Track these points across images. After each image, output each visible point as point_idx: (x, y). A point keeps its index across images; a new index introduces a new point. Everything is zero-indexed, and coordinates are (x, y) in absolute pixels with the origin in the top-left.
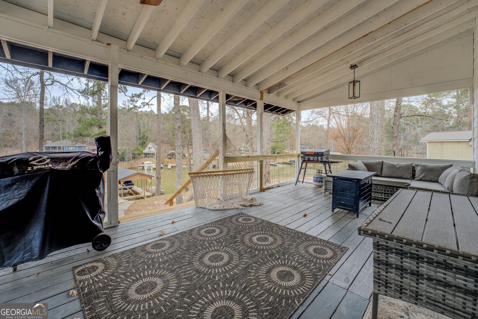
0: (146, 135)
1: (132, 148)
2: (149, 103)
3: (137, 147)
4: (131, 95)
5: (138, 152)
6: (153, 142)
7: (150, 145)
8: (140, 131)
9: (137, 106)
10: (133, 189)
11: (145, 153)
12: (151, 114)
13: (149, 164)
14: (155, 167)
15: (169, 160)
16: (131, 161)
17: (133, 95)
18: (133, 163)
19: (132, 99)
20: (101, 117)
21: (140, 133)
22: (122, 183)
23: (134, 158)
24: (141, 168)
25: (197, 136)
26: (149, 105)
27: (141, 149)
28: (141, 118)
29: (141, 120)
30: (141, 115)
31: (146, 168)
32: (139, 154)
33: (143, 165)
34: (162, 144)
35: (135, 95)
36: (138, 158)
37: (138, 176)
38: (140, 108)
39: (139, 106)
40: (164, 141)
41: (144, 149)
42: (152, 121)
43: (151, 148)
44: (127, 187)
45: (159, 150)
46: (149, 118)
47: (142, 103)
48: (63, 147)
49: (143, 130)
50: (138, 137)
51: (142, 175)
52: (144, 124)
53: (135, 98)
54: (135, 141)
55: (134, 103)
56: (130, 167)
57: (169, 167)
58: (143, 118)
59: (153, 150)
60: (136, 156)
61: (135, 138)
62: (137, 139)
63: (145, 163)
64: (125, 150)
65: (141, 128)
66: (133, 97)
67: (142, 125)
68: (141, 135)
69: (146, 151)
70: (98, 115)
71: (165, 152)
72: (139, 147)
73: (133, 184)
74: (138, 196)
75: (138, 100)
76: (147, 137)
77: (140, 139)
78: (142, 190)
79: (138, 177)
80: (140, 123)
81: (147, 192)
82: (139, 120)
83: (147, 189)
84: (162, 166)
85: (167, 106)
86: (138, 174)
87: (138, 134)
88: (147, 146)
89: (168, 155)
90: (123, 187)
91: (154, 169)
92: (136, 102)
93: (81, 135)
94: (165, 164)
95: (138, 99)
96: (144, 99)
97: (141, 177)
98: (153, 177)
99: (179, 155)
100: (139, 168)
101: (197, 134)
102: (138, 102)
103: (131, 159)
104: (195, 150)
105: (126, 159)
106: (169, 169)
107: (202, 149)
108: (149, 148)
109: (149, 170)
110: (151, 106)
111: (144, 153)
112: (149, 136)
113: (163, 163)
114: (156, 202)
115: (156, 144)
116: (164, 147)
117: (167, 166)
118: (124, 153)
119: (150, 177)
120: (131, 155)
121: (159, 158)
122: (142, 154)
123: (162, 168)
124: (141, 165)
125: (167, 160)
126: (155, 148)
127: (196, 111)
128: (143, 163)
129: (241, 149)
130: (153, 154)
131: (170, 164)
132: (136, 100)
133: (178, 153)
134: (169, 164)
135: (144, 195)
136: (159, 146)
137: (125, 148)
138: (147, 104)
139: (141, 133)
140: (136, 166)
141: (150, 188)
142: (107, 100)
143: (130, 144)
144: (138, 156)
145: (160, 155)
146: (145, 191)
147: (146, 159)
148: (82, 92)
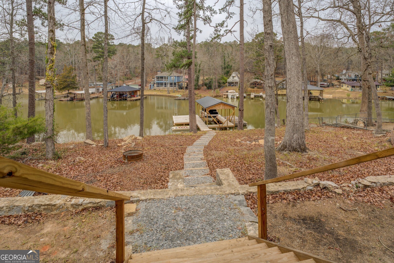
0: (230, 65)
1: (218, 77)
2: (232, 30)
3: (222, 76)
4: (215, 25)
5: (223, 81)
6: (237, 71)
7: (233, 75)
8: (225, 61)
9: (220, 35)
10: (217, 117)
11: (229, 81)
12: (235, 44)
13: (232, 92)
14: (238, 96)
15: (252, 89)
16: (216, 90)
17: (217, 25)
18: (219, 91)
19: (216, 28)
20: (189, 49)
21: (224, 63)
22: (207, 111)
23: (219, 86)
24: (226, 96)
25: (293, 61)
26: (231, 32)
27: (226, 78)
28: (226, 49)
29: (226, 51)
30: (226, 46)
31: (230, 97)
32: (224, 83)
33: (227, 94)
34: (245, 73)
35: (218, 24)
36: (224, 87)
37: (222, 105)
38: (223, 36)
39: (222, 35)
40: (247, 70)
41: (228, 78)
42: (236, 50)
43: (234, 77)
44: (212, 115)
45: (242, 79)
46: (232, 48)
47: (224, 31)
48: (167, 77)
49: (227, 60)
50: (223, 67)
51: (225, 104)
52: (228, 54)
53: (218, 27)
54: (220, 70)
55: (218, 32)
56: (216, 95)
57: (252, 96)
58: (227, 49)
59: (237, 79)
60: (221, 85)
61: (221, 67)
62: (222, 68)
63: (229, 91)
64: (212, 79)
65: (226, 58)
66: (217, 26)
67: (227, 56)
68: (226, 65)
69: (230, 80)
70: (188, 47)
71: (248, 81)
72: (224, 77)
73: (217, 113)
74: (221, 125)
75: (221, 30)
76: (231, 66)
77: (225, 68)
78: (226, 120)
79: (221, 107)
80: (225, 54)
81: (230, 123)
82: (224, 50)
83: (230, 118)
84: (245, 95)
85: (250, 31)
86: (222, 103)
87: (223, 64)
88: (231, 75)
89: (252, 84)
90: (208, 115)
91: (237, 98)
92: (220, 31)
93: (174, 66)
94: (248, 93)
95: (221, 28)
96: (227, 26)
97: (224, 107)
98: (235, 108)
99: (270, 89)
100: (224, 96)
101: (294, 58)
102: (221, 31)
103: (217, 88)
104: (289, 81)
105: (213, 87)
106: (252, 99)
107: (300, 80)
108: (233, 77)
109: (232, 98)
110: (234, 33)
111: (228, 83)
112: (233, 65)
113: (246, 92)
114: (238, 140)
115: (239, 73)
116: (247, 76)
117: (250, 95)
118: (211, 82)
119: (233, 107)
120: (217, 84)
121: (242, 89)
122: (227, 82)
123: (245, 97)
124: (225, 94)
125: (250, 89)
126: (238, 77)
127: (291, 26)
128: (227, 92)
129: (340, 78)
130: (236, 83)
131: (253, 93)
132: (219, 30)
133: (269, 87)
134: (251, 93)
135: (227, 125)
136: (242, 75)
137: (211, 77)
138: (230, 31)
139: (226, 63)
140: (221, 94)
141: (233, 118)
142: (193, 32)
143: (216, 74)
144: (223, 85)
145: (242, 85)
146: (228, 121)
147: (230, 87)
148: (176, 28)
